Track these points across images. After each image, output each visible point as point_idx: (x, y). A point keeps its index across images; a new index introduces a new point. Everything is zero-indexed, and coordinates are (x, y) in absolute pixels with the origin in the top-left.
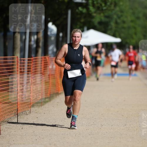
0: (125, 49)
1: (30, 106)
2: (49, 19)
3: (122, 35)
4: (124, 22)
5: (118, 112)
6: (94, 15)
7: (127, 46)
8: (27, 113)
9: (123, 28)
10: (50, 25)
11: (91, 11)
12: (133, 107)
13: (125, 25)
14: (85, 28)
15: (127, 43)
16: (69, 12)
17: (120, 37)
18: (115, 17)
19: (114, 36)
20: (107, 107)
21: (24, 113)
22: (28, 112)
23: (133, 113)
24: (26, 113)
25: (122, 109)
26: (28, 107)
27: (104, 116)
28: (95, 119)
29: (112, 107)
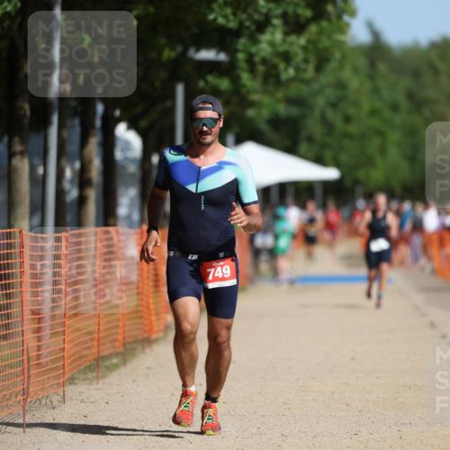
0: (354, 201)
1: (61, 380)
2: (117, 113)
3: (344, 158)
4: (347, 119)
5: (333, 393)
6: (255, 97)
7: (359, 190)
8: (55, 403)
9: (347, 135)
10: (122, 130)
11: (244, 86)
12: (378, 378)
13: (352, 128)
14: (230, 139)
15: (356, 182)
16: (180, 90)
17: (337, 165)
18: (320, 102)
19: (319, 160)
20: (299, 379)
21: (43, 402)
22: (56, 399)
23: (378, 397)
24: (51, 402)
25: (347, 384)
26: (58, 384)
27: (290, 408)
28: (264, 416)
29: (313, 378)
